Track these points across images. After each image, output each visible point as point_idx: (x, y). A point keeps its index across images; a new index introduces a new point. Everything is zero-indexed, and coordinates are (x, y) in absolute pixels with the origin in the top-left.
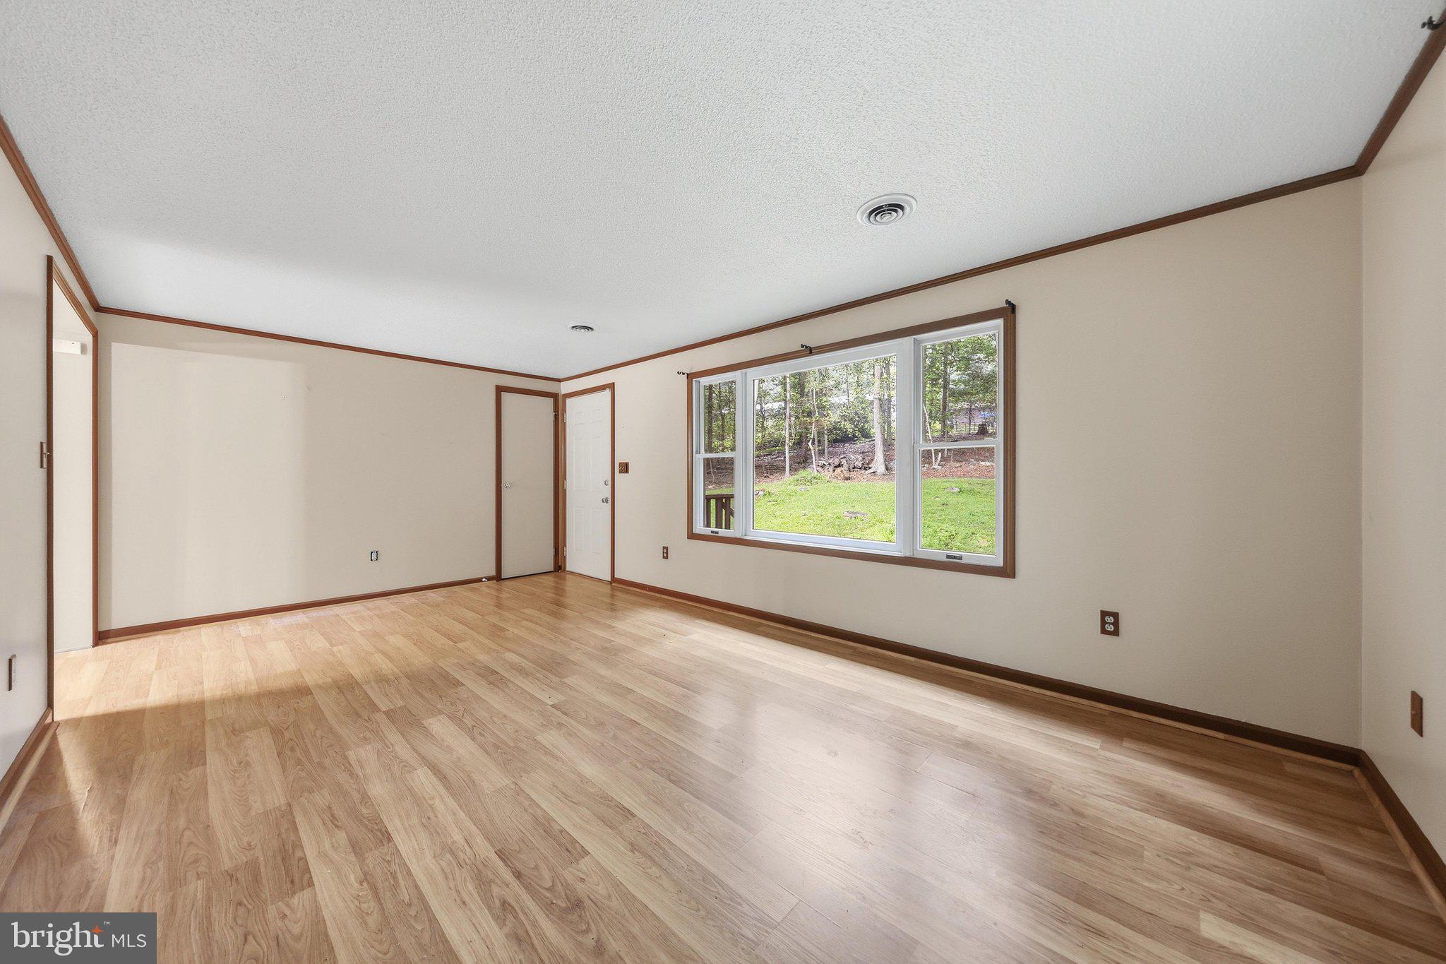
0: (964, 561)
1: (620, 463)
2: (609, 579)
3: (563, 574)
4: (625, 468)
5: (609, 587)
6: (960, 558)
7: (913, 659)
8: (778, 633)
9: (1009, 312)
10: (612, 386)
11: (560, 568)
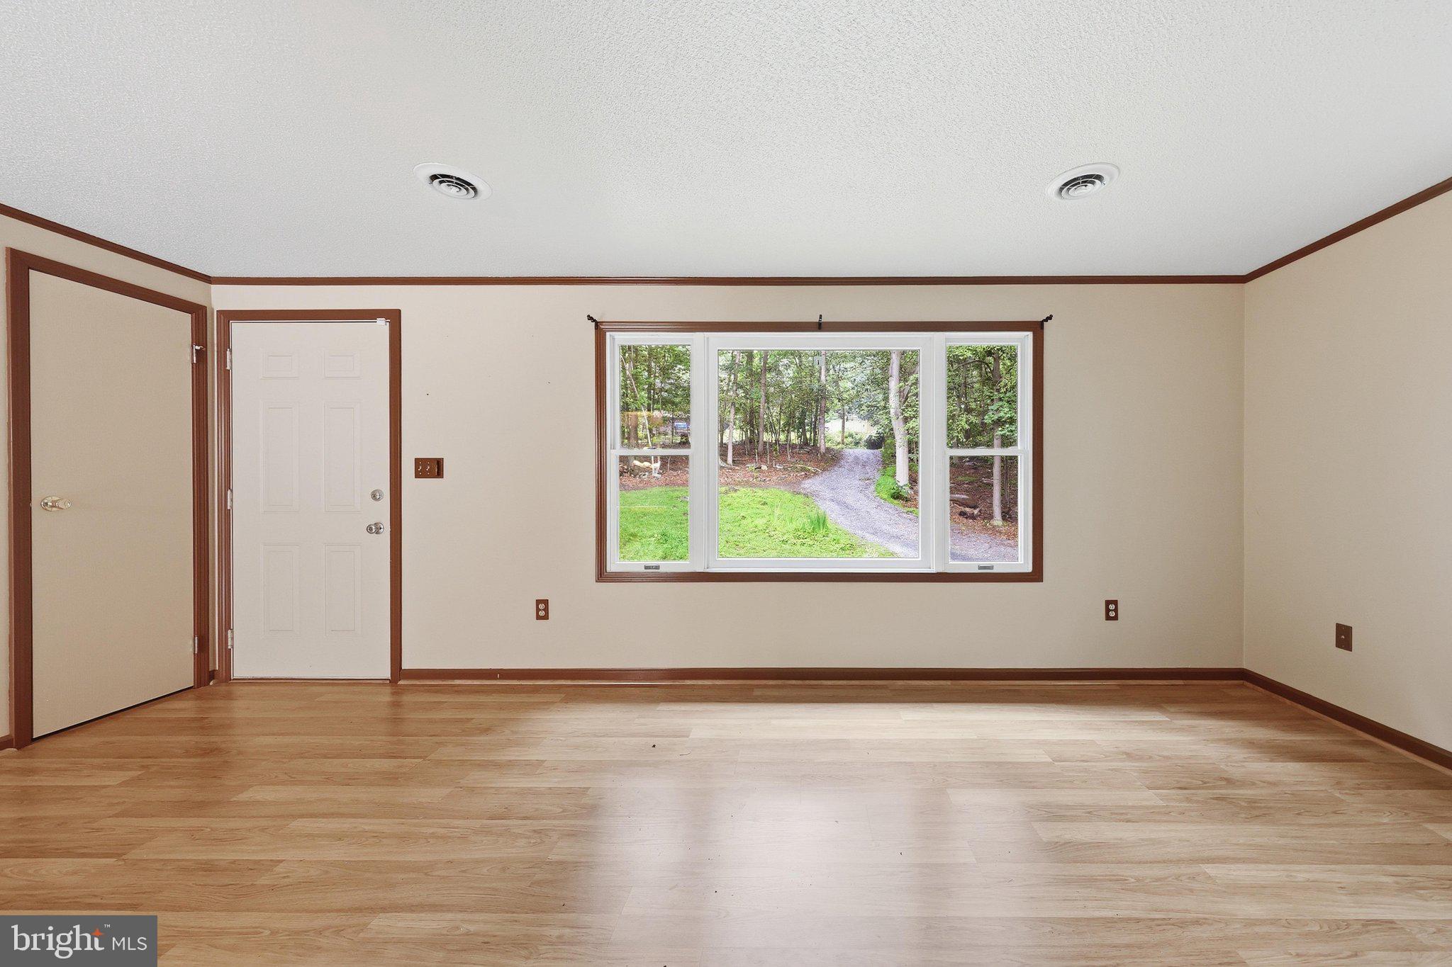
0: (995, 571)
1: (417, 461)
2: (386, 673)
3: (223, 688)
4: (431, 468)
5: (388, 690)
6: (991, 567)
7: (949, 683)
8: (775, 693)
9: (1037, 328)
10: (394, 317)
11: (212, 675)
